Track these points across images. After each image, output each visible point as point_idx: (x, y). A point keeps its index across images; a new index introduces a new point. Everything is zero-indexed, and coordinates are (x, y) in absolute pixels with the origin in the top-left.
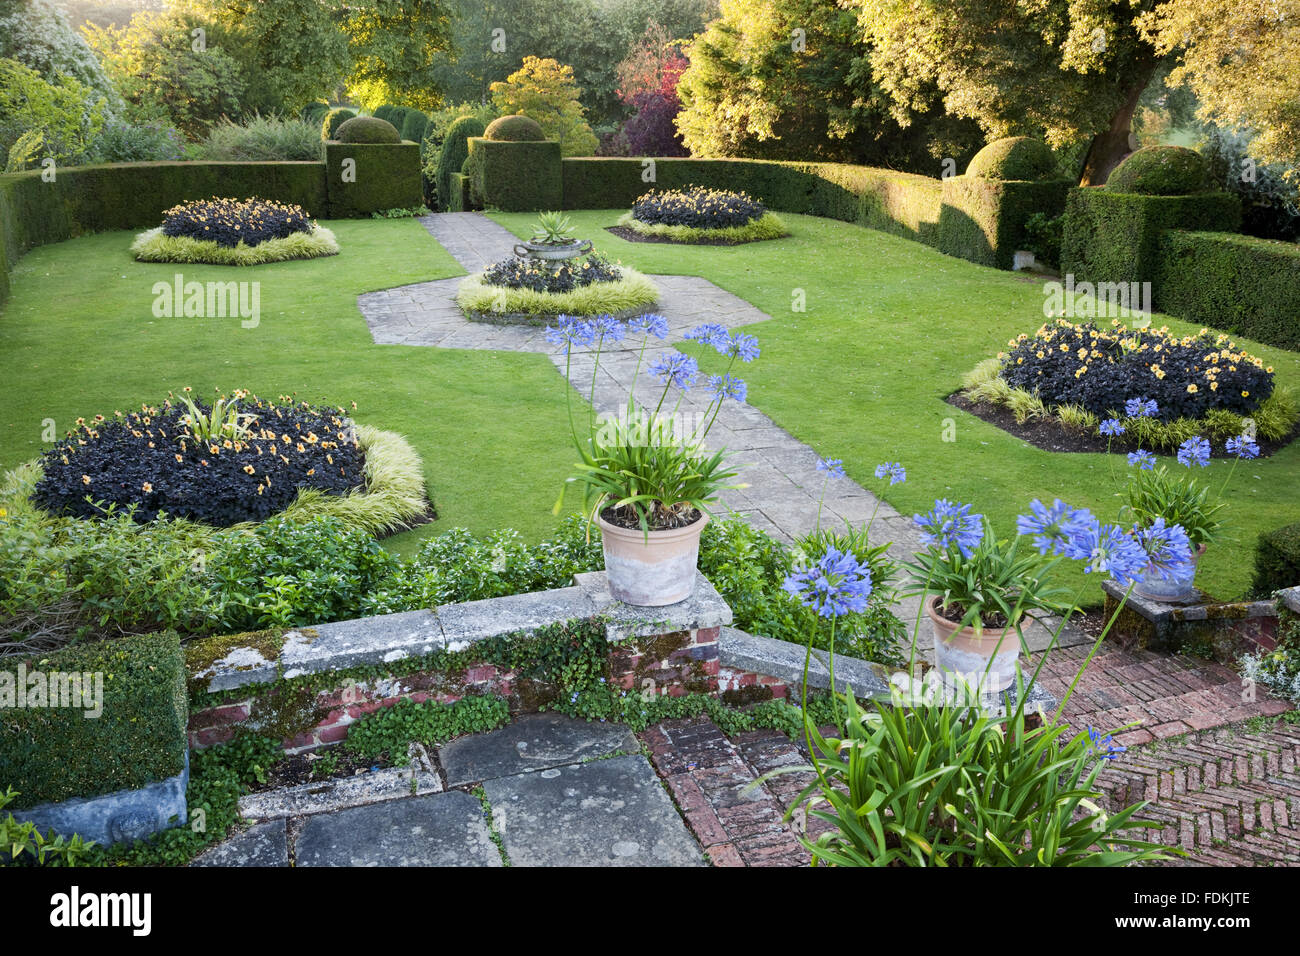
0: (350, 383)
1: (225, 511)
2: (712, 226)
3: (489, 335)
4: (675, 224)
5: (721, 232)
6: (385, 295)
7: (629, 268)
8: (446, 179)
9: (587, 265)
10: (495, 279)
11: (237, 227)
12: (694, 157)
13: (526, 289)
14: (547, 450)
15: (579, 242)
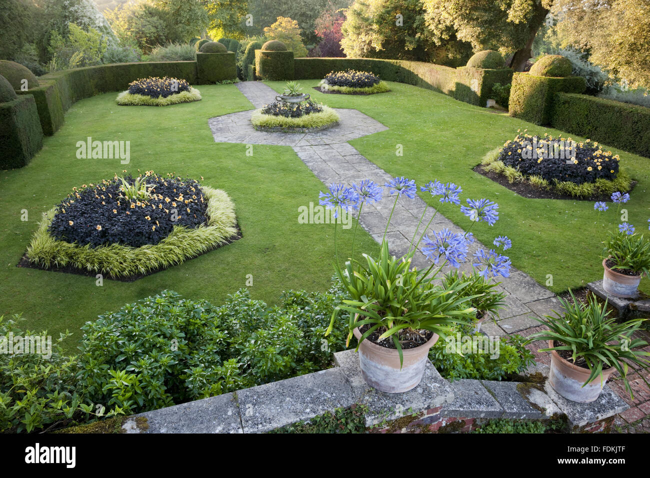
0: (204, 162)
1: (138, 238)
2: (359, 87)
3: (265, 137)
4: (343, 86)
5: (362, 90)
6: (220, 118)
7: (326, 106)
8: (246, 67)
9: (308, 105)
10: (267, 111)
11: (159, 90)
12: (348, 58)
13: (281, 116)
14: (294, 197)
15: (304, 95)
